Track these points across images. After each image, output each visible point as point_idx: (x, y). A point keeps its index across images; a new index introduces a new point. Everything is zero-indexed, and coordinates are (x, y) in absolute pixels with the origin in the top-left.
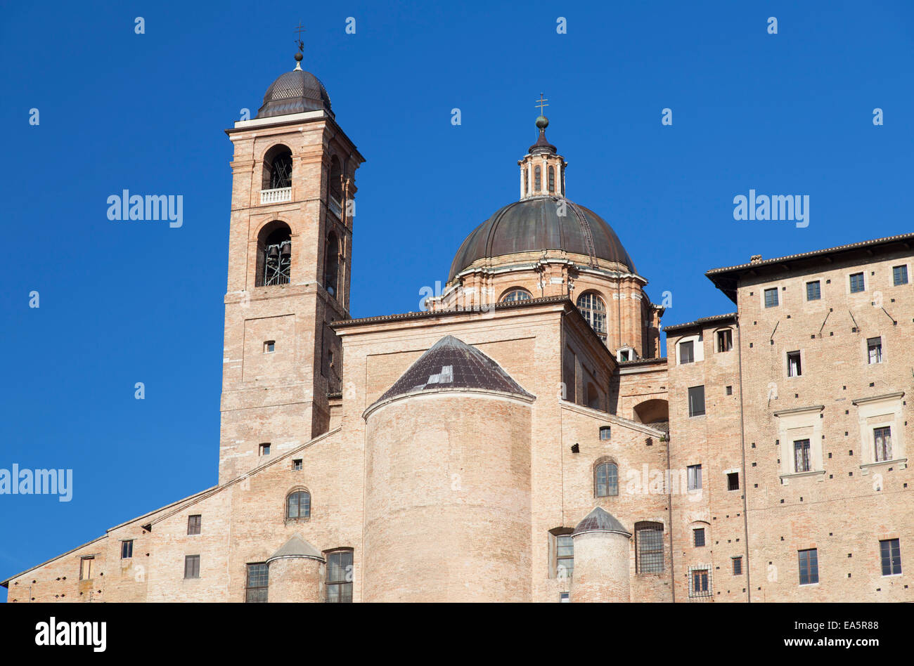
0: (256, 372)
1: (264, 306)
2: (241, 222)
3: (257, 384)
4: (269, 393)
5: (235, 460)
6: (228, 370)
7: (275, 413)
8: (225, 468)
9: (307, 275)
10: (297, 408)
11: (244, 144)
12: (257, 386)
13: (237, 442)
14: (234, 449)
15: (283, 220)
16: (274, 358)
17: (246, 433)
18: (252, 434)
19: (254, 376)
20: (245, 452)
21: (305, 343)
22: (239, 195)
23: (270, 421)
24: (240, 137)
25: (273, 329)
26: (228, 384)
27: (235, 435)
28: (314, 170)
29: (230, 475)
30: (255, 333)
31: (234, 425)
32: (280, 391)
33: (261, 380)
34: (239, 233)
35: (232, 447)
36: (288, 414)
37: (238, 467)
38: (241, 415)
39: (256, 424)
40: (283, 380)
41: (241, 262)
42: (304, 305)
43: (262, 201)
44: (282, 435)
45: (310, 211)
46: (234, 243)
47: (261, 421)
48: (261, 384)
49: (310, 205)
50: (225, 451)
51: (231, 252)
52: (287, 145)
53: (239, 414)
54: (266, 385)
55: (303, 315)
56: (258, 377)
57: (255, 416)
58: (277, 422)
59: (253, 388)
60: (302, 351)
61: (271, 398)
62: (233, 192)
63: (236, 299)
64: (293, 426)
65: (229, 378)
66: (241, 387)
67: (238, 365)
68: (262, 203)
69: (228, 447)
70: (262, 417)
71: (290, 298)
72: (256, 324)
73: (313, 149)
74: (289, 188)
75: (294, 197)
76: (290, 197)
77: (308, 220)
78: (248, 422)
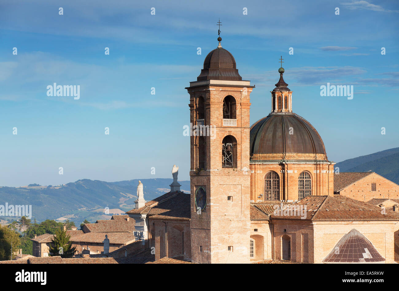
0: (225, 211)
1: (228, 179)
3: (226, 217)
4: (232, 222)
5: (218, 253)
6: (213, 209)
7: (234, 232)
8: (214, 257)
9: (246, 166)
10: (244, 231)
11: (215, 93)
12: (226, 218)
13: (219, 245)
15: (233, 135)
16: (233, 205)
17: (222, 240)
18: (225, 241)
19: (224, 213)
20: (222, 250)
21: (246, 199)
22: (213, 119)
23: (232, 236)
24: (214, 89)
25: (231, 191)
26: (213, 216)
27: (218, 241)
28: (247, 112)
29: (216, 260)
30: (223, 192)
31: (217, 236)
32: (237, 222)
33: (228, 216)
35: (216, 247)
36: (240, 233)
37: (220, 256)
38: (220, 232)
39: (226, 237)
40: (237, 216)
41: (216, 154)
42: (245, 181)
43: (224, 124)
44: (237, 243)
45: (246, 133)
46: (213, 144)
47: (229, 235)
48: (228, 217)
49: (245, 130)
50: (213, 248)
51: (211, 149)
52: (234, 97)
53: (219, 231)
54: (230, 218)
55: (245, 186)
56: (226, 214)
57: (226, 232)
58: (235, 236)
59: (224, 219)
60: (245, 203)
61: (234, 224)
62: (211, 117)
63: (216, 174)
64: (242, 239)
65: (214, 213)
66: (219, 218)
67: (217, 207)
68: (224, 125)
69: (215, 247)
70: (229, 234)
71: (239, 176)
72: (224, 187)
73: (246, 101)
74: (235, 120)
75: (238, 124)
76: (236, 124)
77: (245, 138)
78: (223, 235)
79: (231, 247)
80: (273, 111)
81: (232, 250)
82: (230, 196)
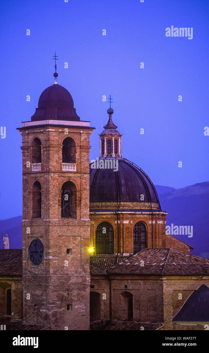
1: (67, 229)
2: (54, 179)
4: (72, 278)
5: (56, 312)
6: (52, 263)
7: (74, 288)
8: (52, 317)
9: (85, 215)
10: (84, 287)
11: (54, 134)
12: (65, 273)
13: (57, 303)
14: (56, 306)
15: (73, 181)
16: (72, 258)
17: (61, 298)
18: (64, 299)
19: (63, 267)
20: (61, 308)
21: (86, 252)
22: (53, 163)
23: (72, 293)
24: (54, 130)
25: (71, 242)
26: (52, 270)
27: (56, 299)
28: (87, 156)
30: (63, 244)
31: (55, 293)
32: (76, 277)
33: (67, 270)
34: (54, 186)
35: (55, 305)
36: (79, 290)
37: (58, 316)
38: (59, 288)
39: (65, 294)
40: (77, 271)
41: (55, 202)
42: (85, 231)
43: (63, 169)
44: (77, 301)
45: (86, 179)
46: (52, 191)
47: (68, 292)
49: (85, 176)
51: (50, 196)
52: (73, 139)
53: (58, 288)
54: (69, 273)
55: (85, 237)
57: (65, 289)
58: (74, 294)
59: (64, 274)
60: (85, 256)
61: (73, 280)
62: (50, 161)
63: (55, 224)
64: (82, 296)
65: (53, 267)
67: (56, 260)
69: (53, 305)
70: (68, 290)
71: (79, 227)
72: (63, 239)
73: (86, 144)
74: (75, 164)
75: (77, 169)
76: (76, 169)
77: (84, 184)
78: (61, 292)
79: (70, 307)
80: (102, 156)
81: (70, 309)
82: (70, 249)
